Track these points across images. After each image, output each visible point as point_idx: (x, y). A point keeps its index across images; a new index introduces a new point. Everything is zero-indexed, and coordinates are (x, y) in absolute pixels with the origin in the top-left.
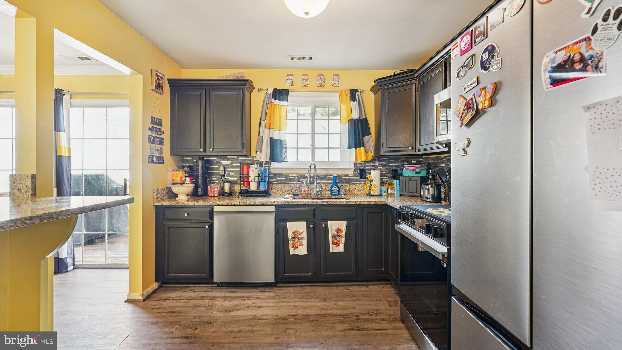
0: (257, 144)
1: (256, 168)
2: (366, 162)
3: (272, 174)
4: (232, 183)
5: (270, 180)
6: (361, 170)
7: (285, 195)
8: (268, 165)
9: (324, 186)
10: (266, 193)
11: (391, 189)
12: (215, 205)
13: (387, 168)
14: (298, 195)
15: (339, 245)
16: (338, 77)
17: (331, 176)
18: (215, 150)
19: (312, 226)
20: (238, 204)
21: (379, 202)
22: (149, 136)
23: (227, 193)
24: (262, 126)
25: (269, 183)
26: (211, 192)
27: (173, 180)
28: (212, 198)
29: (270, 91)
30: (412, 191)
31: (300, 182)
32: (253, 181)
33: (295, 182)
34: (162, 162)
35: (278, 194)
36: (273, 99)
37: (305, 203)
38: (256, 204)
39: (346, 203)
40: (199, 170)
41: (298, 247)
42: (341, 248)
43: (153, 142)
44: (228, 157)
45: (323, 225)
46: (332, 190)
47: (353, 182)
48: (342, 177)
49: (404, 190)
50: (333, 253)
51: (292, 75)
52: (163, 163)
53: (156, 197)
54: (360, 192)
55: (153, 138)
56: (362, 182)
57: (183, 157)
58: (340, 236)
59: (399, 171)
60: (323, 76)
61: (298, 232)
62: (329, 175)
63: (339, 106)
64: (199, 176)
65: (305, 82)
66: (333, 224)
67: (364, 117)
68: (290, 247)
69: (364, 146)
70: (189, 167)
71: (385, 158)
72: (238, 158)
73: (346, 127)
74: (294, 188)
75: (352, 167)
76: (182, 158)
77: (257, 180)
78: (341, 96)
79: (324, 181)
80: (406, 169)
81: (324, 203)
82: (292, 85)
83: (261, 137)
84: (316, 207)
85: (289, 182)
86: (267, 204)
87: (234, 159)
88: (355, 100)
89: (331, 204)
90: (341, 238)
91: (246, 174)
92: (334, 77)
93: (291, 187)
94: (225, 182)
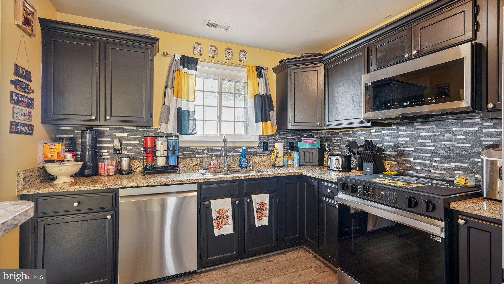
0: (161, 114)
1: (164, 141)
2: (270, 135)
4: (131, 159)
6: (265, 143)
8: (176, 138)
10: (176, 169)
11: (292, 160)
12: (120, 188)
13: (285, 141)
15: (262, 218)
16: (245, 53)
17: (239, 149)
18: (112, 118)
19: (237, 202)
20: (152, 185)
21: (297, 174)
22: (12, 92)
23: (125, 171)
24: (168, 94)
25: (178, 158)
26: (105, 170)
27: (45, 156)
28: (106, 178)
29: (178, 58)
30: (311, 161)
32: (160, 155)
33: (204, 156)
34: (31, 132)
35: (185, 169)
36: (182, 66)
38: (176, 183)
39: (269, 176)
40: (86, 143)
41: (224, 226)
42: (265, 221)
43: (17, 102)
44: (125, 128)
45: (248, 200)
46: (242, 163)
47: (258, 154)
48: (249, 150)
49: (303, 161)
50: (258, 227)
51: (200, 44)
52: (32, 134)
53: (22, 183)
55: (18, 97)
56: (266, 154)
58: (263, 209)
59: (294, 144)
60: (231, 49)
61: (222, 210)
62: (236, 148)
63: (247, 82)
64: (86, 151)
65: (214, 53)
66: (257, 198)
67: (269, 94)
68: (214, 228)
69: (270, 120)
70: (70, 139)
71: (284, 132)
72: (138, 129)
73: (251, 103)
75: (257, 140)
76: (57, 128)
77: (165, 154)
78: (248, 71)
80: (304, 142)
82: (201, 55)
83: (167, 107)
84: (240, 182)
85: (197, 156)
86: (189, 182)
87: (132, 131)
88: (261, 77)
89: (255, 178)
90: (264, 211)
91: (149, 148)
92: (241, 52)
93: (199, 161)
94: (121, 158)
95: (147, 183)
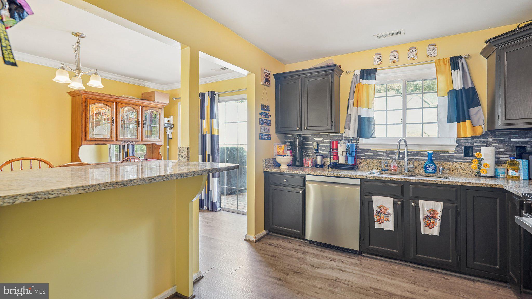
0: (346, 122)
1: (344, 144)
2: (473, 137)
3: (360, 149)
4: (323, 156)
5: (357, 155)
6: (466, 147)
7: (372, 170)
8: (355, 141)
9: (416, 163)
10: (354, 167)
11: (514, 170)
12: (307, 175)
13: (506, 144)
14: (387, 170)
15: (433, 227)
16: (434, 47)
17: (426, 153)
18: (308, 128)
19: (399, 203)
20: (326, 175)
21: (492, 186)
22: (260, 119)
23: (319, 165)
24: (350, 105)
25: (356, 158)
26: (306, 163)
27: (278, 152)
28: (307, 168)
29: (358, 72)
31: (389, 158)
32: (341, 155)
33: (384, 158)
34: (269, 138)
35: (366, 168)
36: (361, 79)
37: (392, 179)
38: (342, 176)
39: (442, 183)
40: (297, 145)
41: (384, 222)
42: (435, 231)
43: (262, 124)
44: (321, 134)
45: (413, 204)
46: (427, 168)
47: (455, 160)
48: (440, 154)
50: (425, 234)
51: (380, 54)
52: (270, 139)
53: (265, 165)
54: (464, 171)
55: (263, 121)
56: (468, 161)
57: (285, 135)
58: (435, 218)
60: (415, 48)
61: (384, 207)
62: (423, 152)
63: (436, 78)
64: (297, 150)
65: (395, 58)
66: (425, 204)
67: (470, 86)
68: (375, 221)
69: (469, 119)
70: (290, 142)
71: (504, 133)
72: (329, 134)
73: (444, 100)
74: (382, 163)
75: (454, 143)
77: (344, 154)
78: (438, 66)
79: (417, 158)
81: (414, 181)
82: (381, 64)
83: (350, 115)
84: (405, 184)
85: (378, 158)
86: (352, 177)
87: (325, 136)
88: (457, 68)
89: (422, 183)
90: (435, 220)
91: (335, 149)
92: (429, 47)
93: (379, 162)
94: (317, 155)
95: (323, 174)
